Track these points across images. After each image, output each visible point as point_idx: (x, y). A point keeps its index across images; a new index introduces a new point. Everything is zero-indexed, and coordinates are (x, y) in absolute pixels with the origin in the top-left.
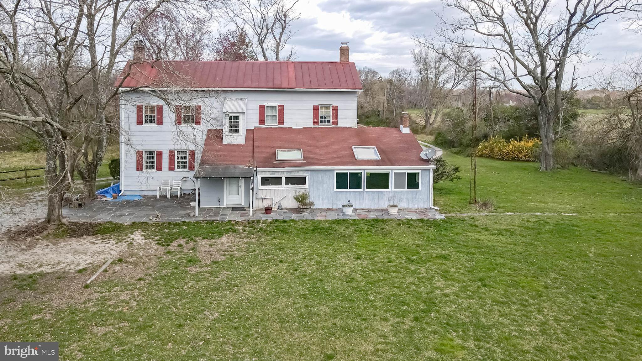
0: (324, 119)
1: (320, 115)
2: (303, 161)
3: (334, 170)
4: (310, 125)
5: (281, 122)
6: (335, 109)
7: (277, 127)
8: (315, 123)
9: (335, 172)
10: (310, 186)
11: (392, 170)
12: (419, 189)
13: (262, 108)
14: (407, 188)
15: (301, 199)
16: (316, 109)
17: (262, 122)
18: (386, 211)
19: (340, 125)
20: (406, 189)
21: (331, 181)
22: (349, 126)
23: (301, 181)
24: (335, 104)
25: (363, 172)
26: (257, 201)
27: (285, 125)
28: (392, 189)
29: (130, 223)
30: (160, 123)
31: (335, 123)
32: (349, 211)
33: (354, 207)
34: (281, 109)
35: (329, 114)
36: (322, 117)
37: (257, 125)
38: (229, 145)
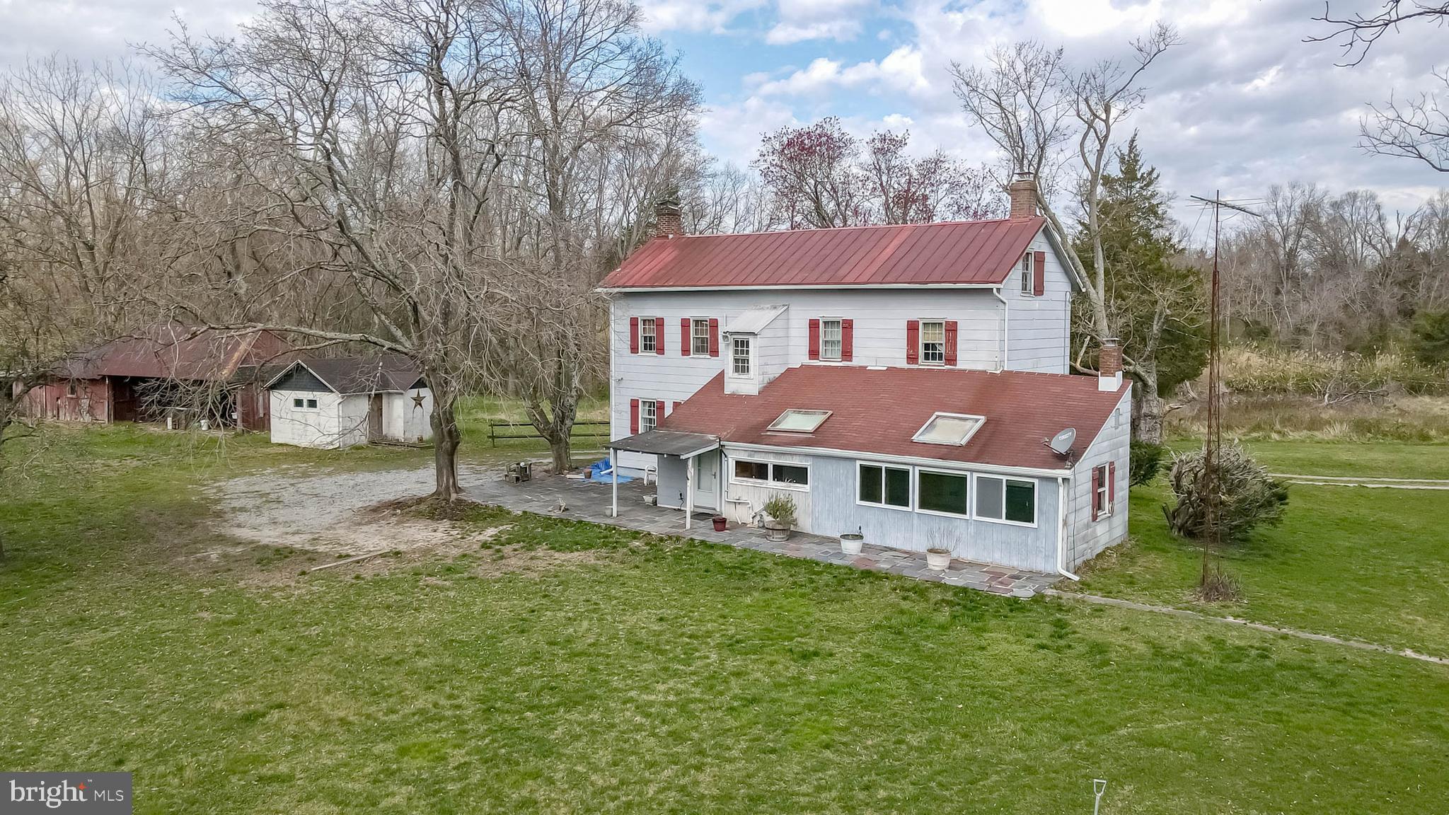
0: (931, 351)
1: (921, 342)
2: (810, 436)
3: (856, 459)
4: (902, 363)
5: (847, 354)
6: (952, 328)
7: (841, 364)
8: (912, 358)
9: (858, 463)
10: (814, 489)
11: (972, 471)
12: (1035, 525)
13: (814, 325)
14: (1007, 518)
15: (779, 510)
16: (912, 327)
17: (814, 353)
18: (918, 559)
19: (960, 365)
20: (1004, 521)
21: (850, 482)
22: (980, 367)
23: (799, 475)
24: (951, 318)
25: (911, 468)
26: (728, 505)
27: (856, 362)
28: (971, 514)
29: (520, 513)
30: (661, 351)
31: (952, 360)
32: (851, 547)
33: (865, 541)
34: (848, 326)
35: (939, 338)
36: (927, 346)
37: (807, 361)
38: (733, 396)
